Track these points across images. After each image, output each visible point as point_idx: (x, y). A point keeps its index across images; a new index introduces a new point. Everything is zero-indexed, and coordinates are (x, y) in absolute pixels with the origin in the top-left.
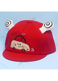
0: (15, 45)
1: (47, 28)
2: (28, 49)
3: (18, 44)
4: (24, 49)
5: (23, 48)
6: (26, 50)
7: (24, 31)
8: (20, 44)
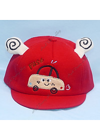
0: (39, 82)
1: (86, 49)
2: (61, 88)
3: (43, 80)
4: (54, 88)
5: (53, 86)
6: (58, 89)
7: (53, 57)
8: (48, 81)
